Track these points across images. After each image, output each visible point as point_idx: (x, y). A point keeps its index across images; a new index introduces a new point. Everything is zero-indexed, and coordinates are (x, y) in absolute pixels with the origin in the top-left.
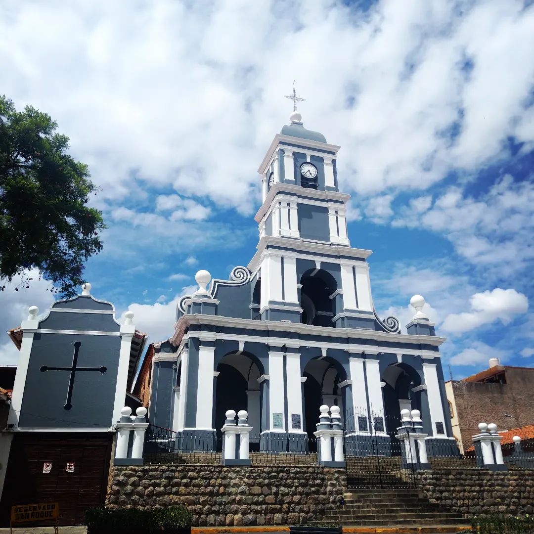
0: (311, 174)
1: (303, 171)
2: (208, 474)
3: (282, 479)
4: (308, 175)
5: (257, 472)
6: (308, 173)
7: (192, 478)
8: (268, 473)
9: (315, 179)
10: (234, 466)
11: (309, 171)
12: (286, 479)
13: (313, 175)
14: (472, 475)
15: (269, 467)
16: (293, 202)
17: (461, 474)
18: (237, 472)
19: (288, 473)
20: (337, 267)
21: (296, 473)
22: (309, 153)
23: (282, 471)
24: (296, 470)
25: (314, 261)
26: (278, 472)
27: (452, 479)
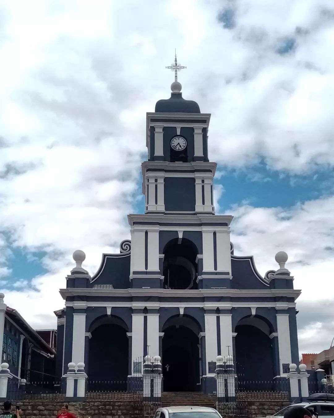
0: (180, 146)
1: (173, 145)
2: (52, 407)
3: (108, 410)
4: (178, 148)
5: (89, 406)
6: (178, 146)
7: (40, 410)
8: (98, 406)
9: (185, 151)
10: (71, 402)
11: (179, 143)
12: (111, 410)
13: (182, 147)
14: (275, 405)
15: (99, 402)
16: (161, 177)
17: (263, 405)
18: (73, 406)
19: (113, 406)
20: (200, 234)
21: (119, 406)
22: (179, 126)
23: (109, 405)
24: (119, 403)
25: (177, 232)
26: (105, 405)
27: (254, 409)
